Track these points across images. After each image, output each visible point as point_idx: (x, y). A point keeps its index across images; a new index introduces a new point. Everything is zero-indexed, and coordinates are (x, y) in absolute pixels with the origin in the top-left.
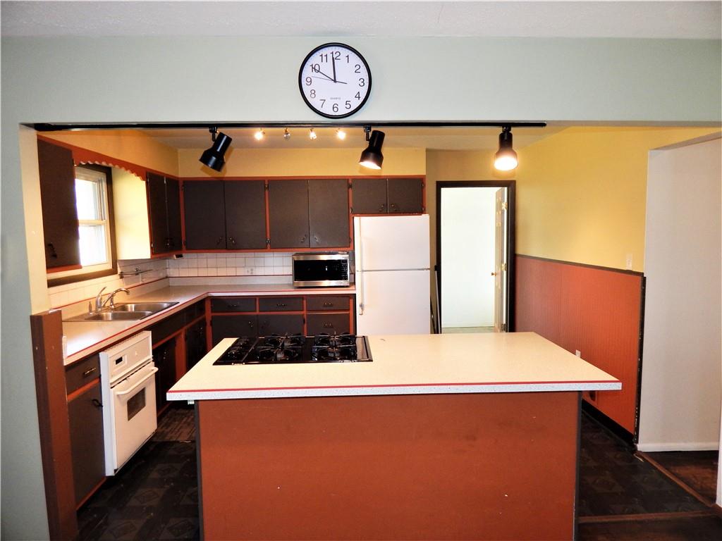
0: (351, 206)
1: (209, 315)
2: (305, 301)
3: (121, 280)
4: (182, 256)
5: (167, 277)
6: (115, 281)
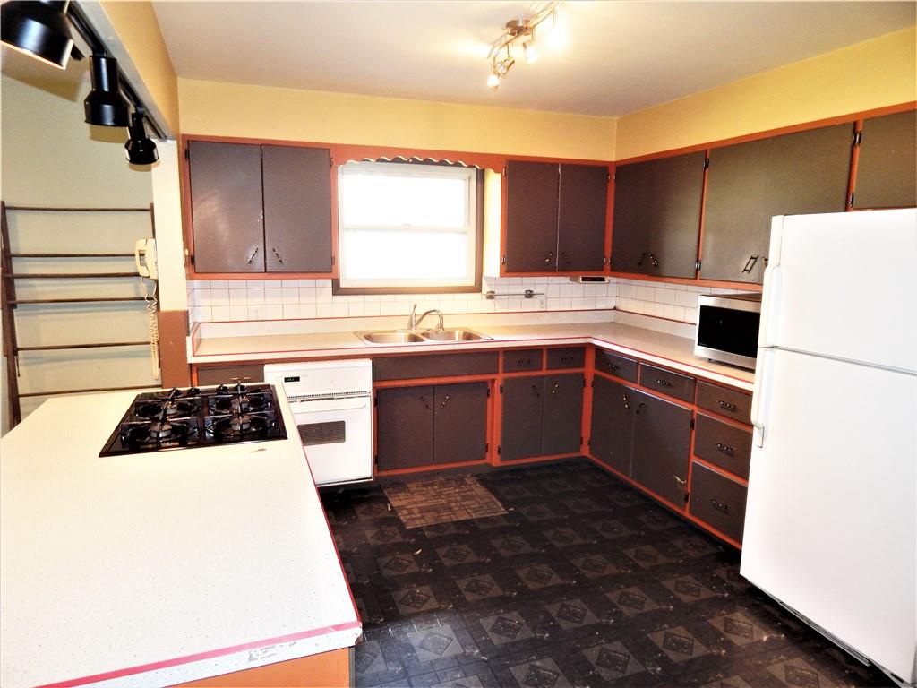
0: (853, 189)
1: (590, 370)
2: (696, 386)
3: (490, 301)
4: (603, 280)
5: (615, 308)
6: (476, 302)
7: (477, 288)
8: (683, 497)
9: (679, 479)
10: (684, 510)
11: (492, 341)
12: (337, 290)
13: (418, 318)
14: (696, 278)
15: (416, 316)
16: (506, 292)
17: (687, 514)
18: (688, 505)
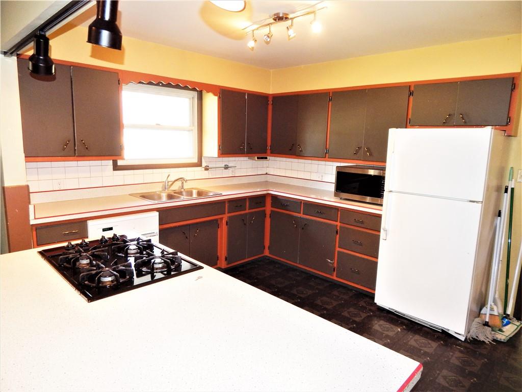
0: (410, 116)
1: (268, 208)
2: (339, 213)
3: (206, 171)
4: (266, 158)
5: (266, 174)
6: (198, 172)
7: (199, 164)
8: (333, 269)
9: (329, 261)
10: (333, 276)
11: (221, 195)
12: (116, 167)
13: (170, 183)
14: (325, 157)
15: (168, 182)
16: (214, 166)
17: (335, 278)
18: (335, 273)
